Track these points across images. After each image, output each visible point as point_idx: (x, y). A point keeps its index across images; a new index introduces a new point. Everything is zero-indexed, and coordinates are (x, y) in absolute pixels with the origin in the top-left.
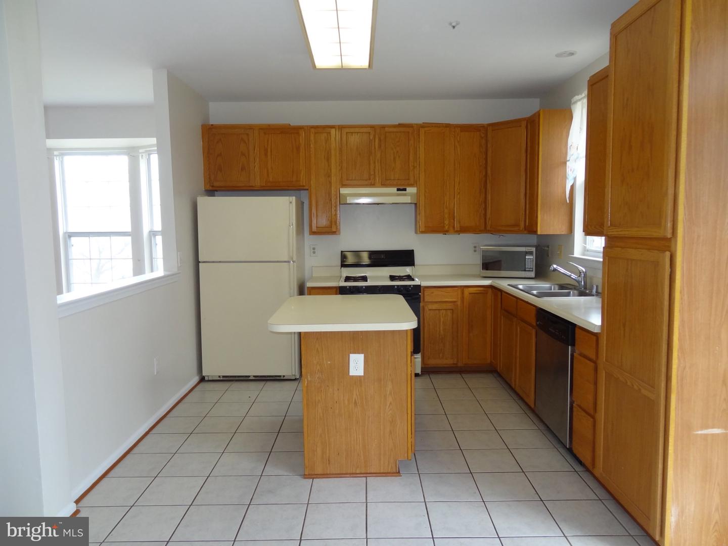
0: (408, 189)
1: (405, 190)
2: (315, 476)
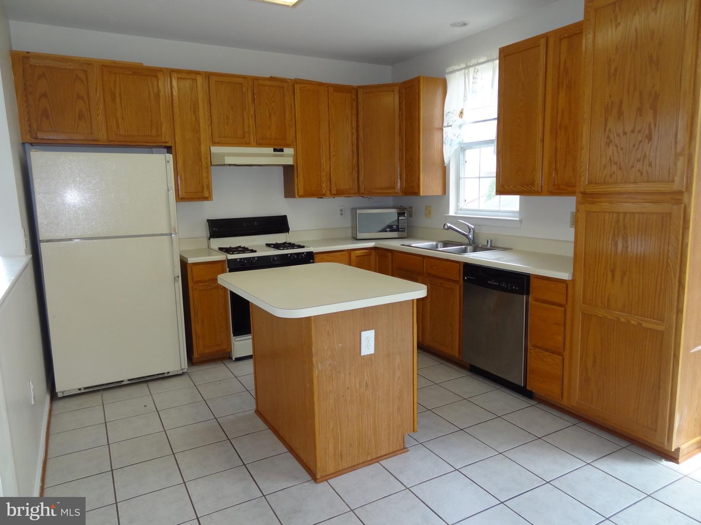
0: (284, 149)
1: (282, 150)
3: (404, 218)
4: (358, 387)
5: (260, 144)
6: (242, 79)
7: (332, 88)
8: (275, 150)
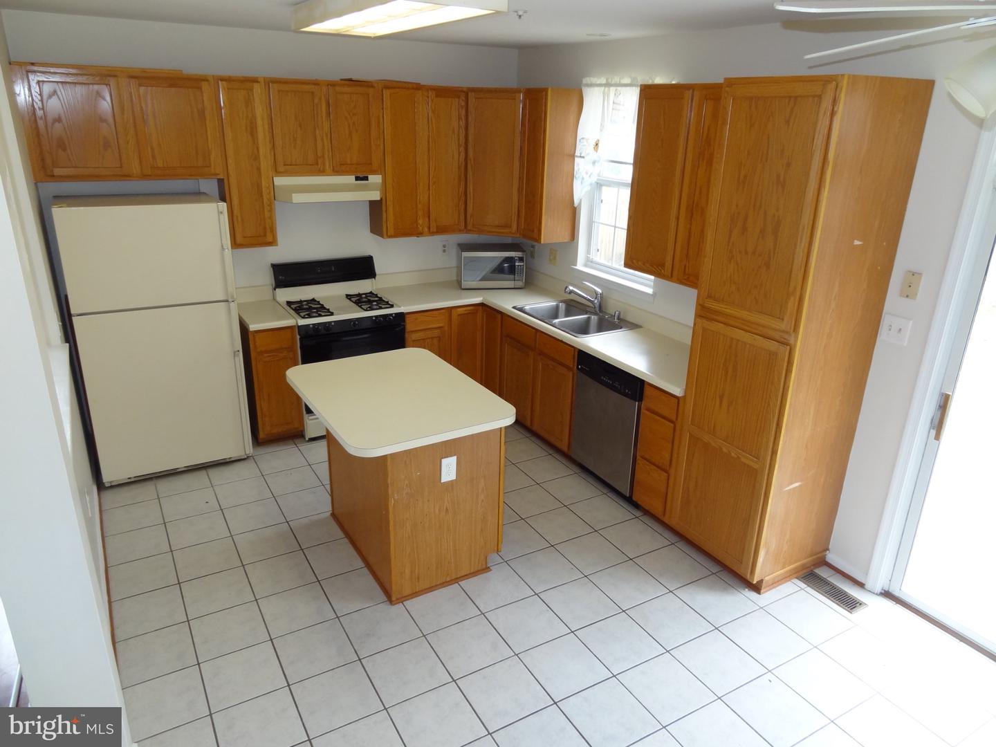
0: (370, 177)
1: (366, 178)
2: (404, 599)
3: (522, 264)
4: (437, 511)
5: (337, 172)
6: (313, 86)
7: (434, 92)
8: (357, 179)
